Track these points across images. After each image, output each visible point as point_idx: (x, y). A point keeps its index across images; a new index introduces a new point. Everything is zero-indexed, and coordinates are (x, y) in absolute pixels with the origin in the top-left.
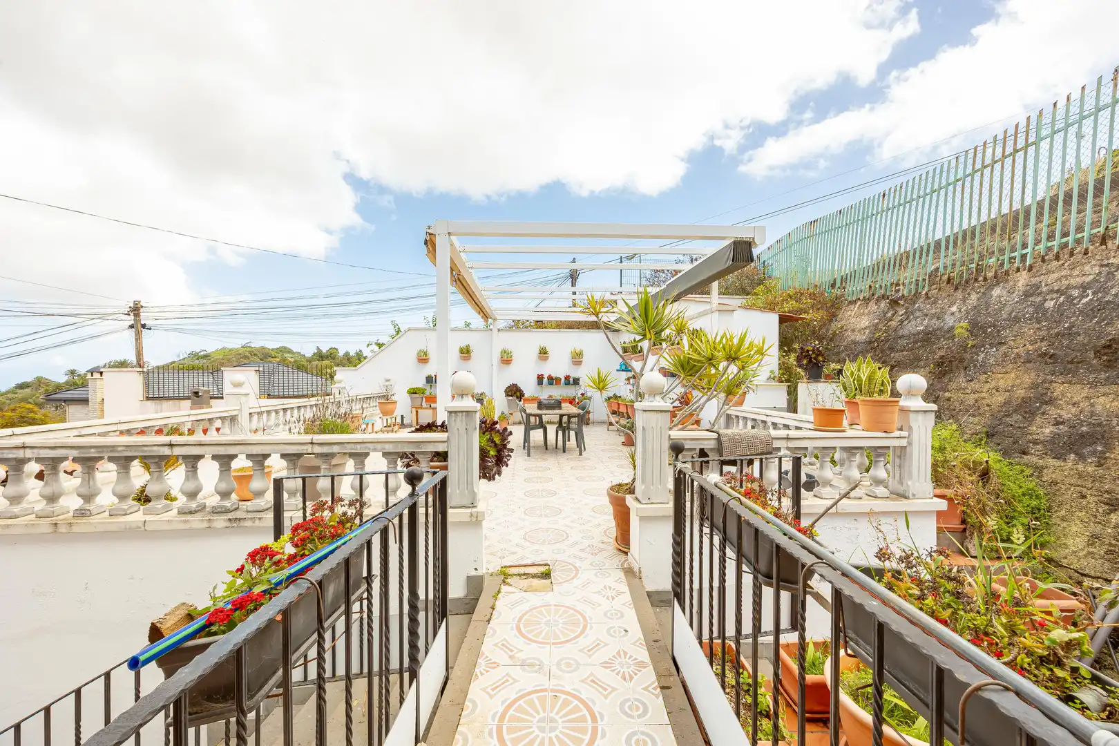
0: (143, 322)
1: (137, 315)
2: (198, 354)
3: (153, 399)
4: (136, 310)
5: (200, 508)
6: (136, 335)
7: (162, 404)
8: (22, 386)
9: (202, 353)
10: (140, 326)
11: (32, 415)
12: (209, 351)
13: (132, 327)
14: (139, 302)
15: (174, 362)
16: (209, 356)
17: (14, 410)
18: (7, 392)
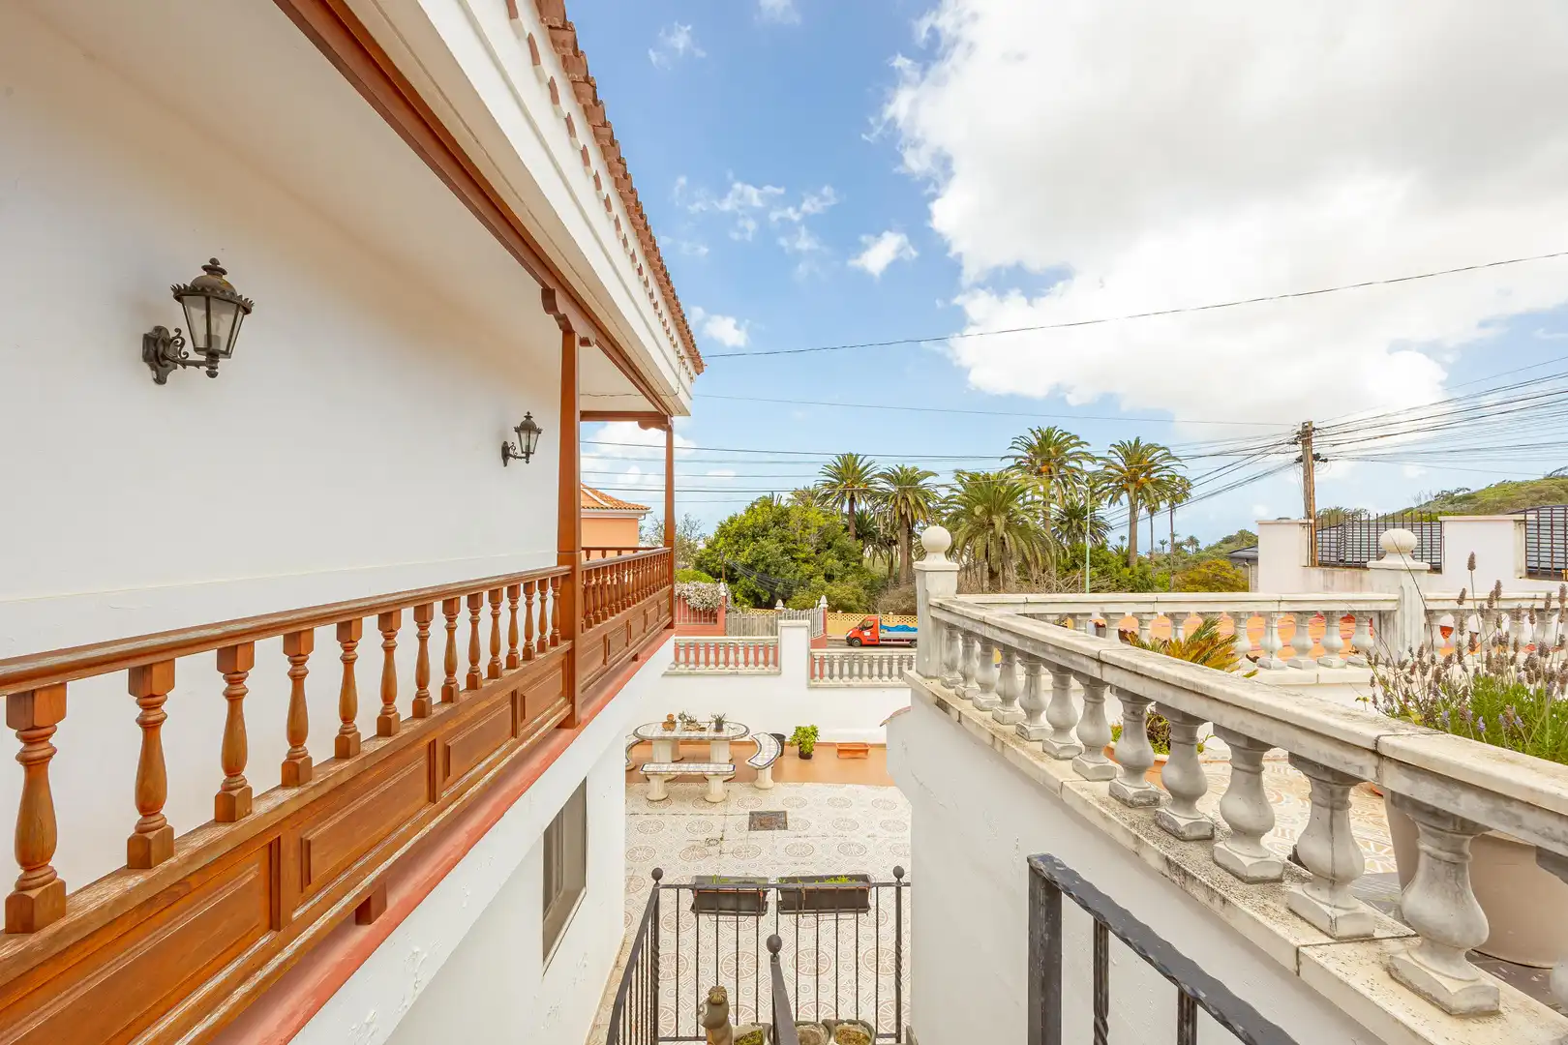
0: (1314, 452)
1: (1307, 442)
2: (1453, 494)
3: (1322, 564)
4: (1306, 435)
5: (1143, 800)
6: (1305, 471)
7: (1333, 574)
8: (1228, 540)
9: (1461, 493)
10: (1310, 457)
11: (1224, 573)
12: (1473, 490)
13: (1299, 460)
14: (1311, 423)
15: (1411, 509)
16: (1474, 497)
17: (1209, 566)
18: (1215, 547)
